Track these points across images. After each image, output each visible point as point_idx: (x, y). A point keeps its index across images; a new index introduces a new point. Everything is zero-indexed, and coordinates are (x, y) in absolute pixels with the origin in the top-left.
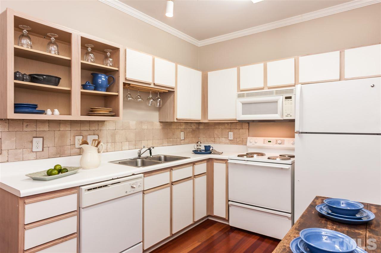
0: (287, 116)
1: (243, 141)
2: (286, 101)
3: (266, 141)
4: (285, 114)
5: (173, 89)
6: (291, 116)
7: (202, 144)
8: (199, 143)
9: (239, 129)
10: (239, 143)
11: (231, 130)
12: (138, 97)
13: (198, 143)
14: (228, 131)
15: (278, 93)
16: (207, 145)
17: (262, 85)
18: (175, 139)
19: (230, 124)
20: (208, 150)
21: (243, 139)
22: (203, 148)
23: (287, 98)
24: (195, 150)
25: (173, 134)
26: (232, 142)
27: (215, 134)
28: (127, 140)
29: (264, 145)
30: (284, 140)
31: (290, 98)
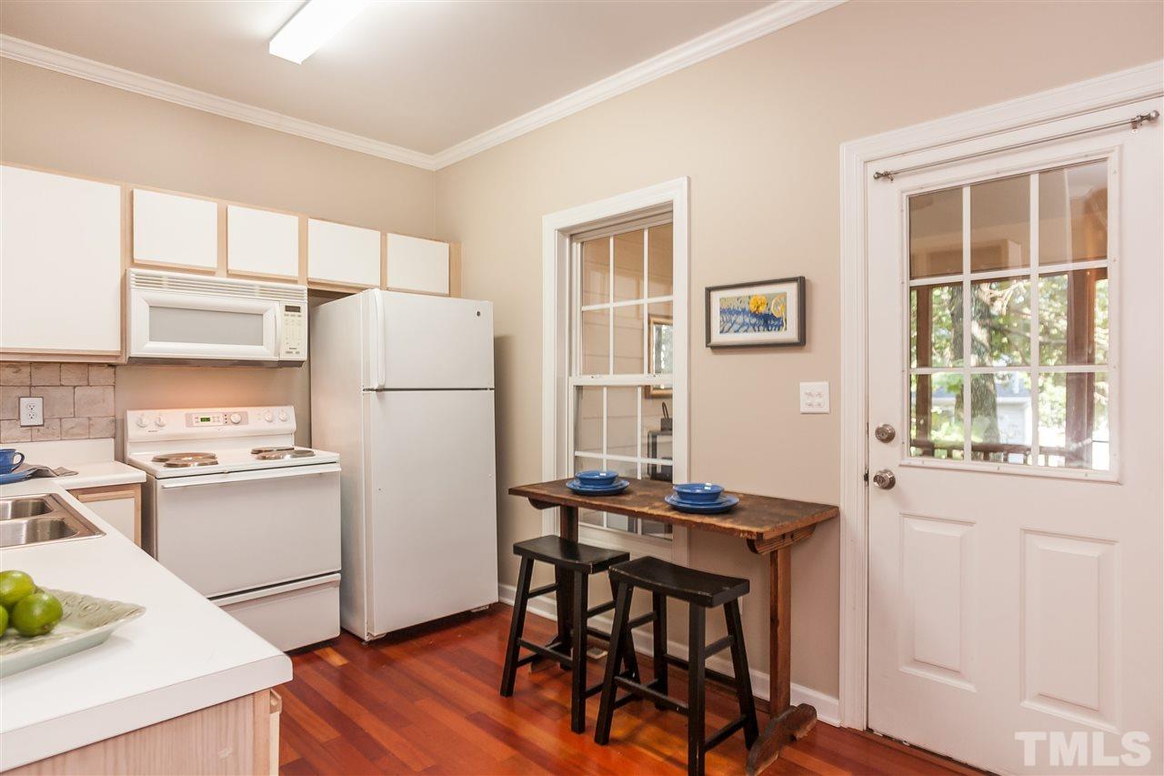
0: (288, 352)
1: (90, 426)
2: (285, 316)
3: (194, 420)
4: (283, 352)
6: (297, 353)
9: (75, 387)
10: (73, 435)
11: (31, 389)
14: (16, 393)
15: (265, 292)
17: (211, 262)
21: (89, 419)
23: (288, 309)
26: (38, 432)
29: (190, 430)
30: (246, 413)
31: (297, 309)
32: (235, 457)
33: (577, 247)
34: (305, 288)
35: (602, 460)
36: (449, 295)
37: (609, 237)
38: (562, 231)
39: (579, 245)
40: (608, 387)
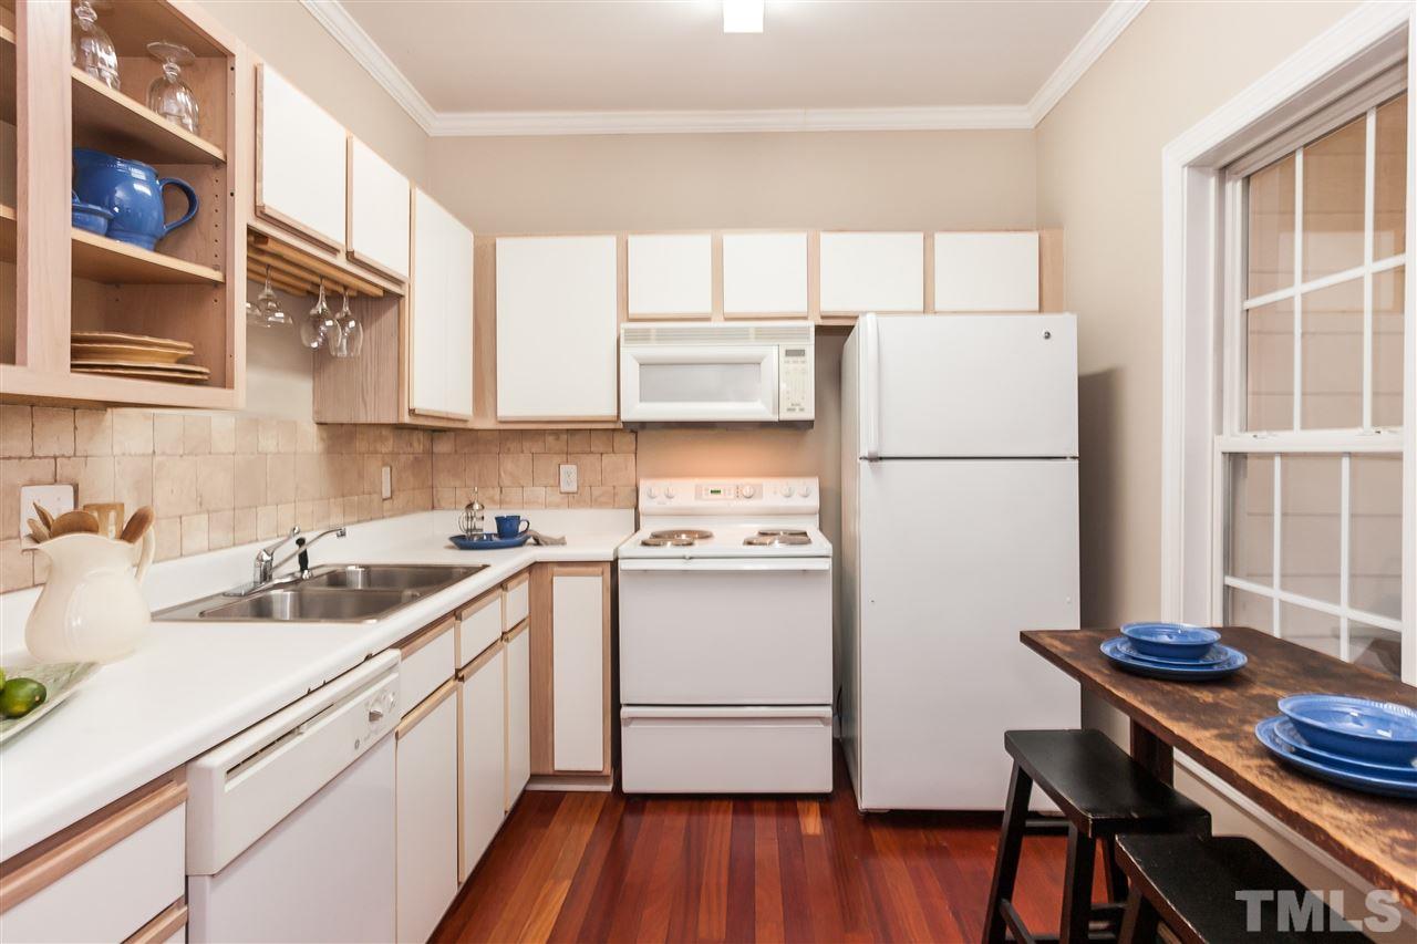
0: (789, 410)
1: (614, 495)
2: (788, 362)
3: (704, 492)
4: (784, 405)
5: (398, 282)
6: (802, 410)
7: (486, 513)
8: (476, 506)
9: (602, 454)
10: (601, 503)
11: (568, 455)
12: (270, 304)
13: (470, 506)
14: (557, 459)
15: (762, 335)
16: (505, 514)
17: (705, 307)
18: (367, 496)
19: (564, 437)
20: (509, 533)
21: (613, 487)
22: (490, 527)
23: (789, 353)
24: (462, 533)
25: (361, 476)
26: (573, 500)
27: (502, 474)
28: (201, 504)
29: (700, 504)
30: (761, 486)
31: (801, 353)
32: (728, 541)
33: (1234, 189)
34: (811, 325)
35: (1270, 600)
36: (1041, 310)
37: (1294, 152)
38: (1198, 165)
39: (1239, 185)
40: (1283, 455)
